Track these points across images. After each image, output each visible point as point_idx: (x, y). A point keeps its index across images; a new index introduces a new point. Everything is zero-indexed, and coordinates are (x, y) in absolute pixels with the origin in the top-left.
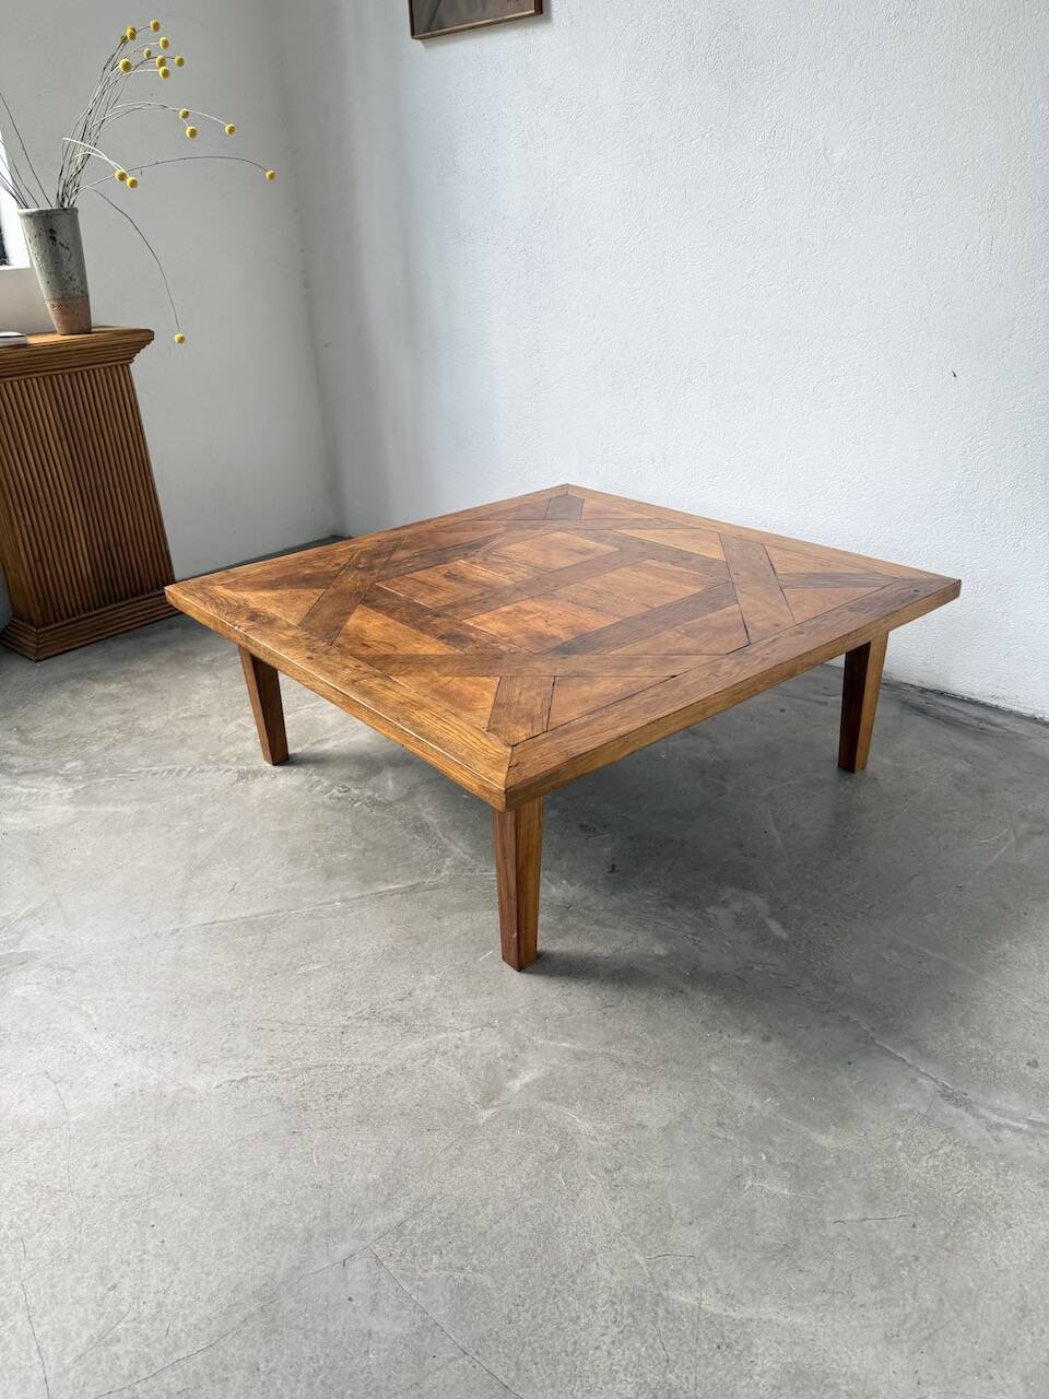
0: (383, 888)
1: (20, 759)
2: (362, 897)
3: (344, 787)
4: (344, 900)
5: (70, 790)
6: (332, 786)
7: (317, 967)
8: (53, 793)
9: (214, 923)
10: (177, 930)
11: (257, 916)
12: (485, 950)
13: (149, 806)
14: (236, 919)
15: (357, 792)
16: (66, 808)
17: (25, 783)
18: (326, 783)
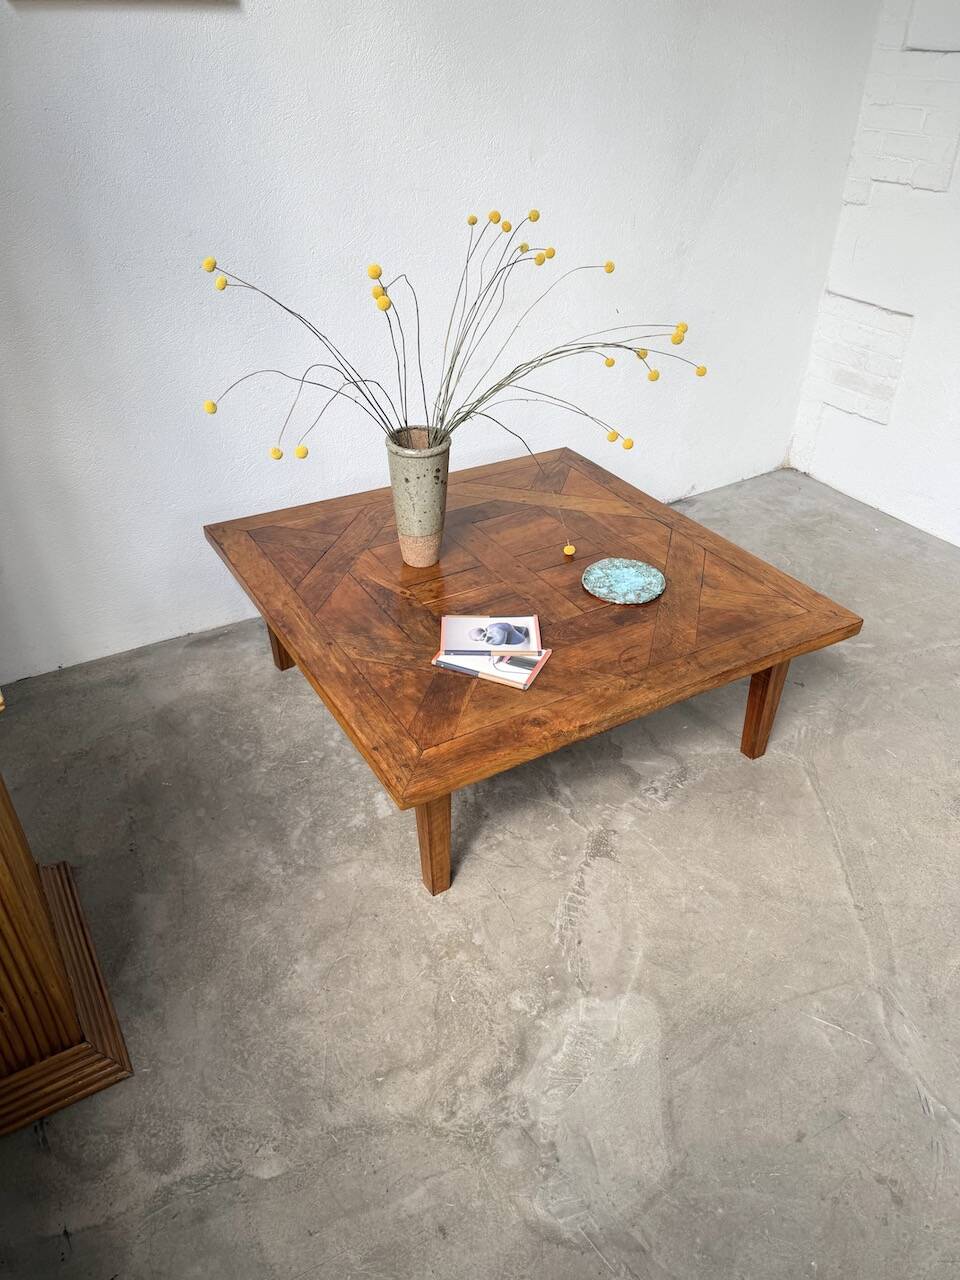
0: (810, 789)
1: (477, 1064)
2: (821, 800)
3: (647, 790)
4: (825, 809)
5: (582, 1001)
6: (641, 796)
7: (905, 831)
8: (583, 1017)
9: (849, 884)
10: (856, 907)
11: (841, 859)
12: (885, 753)
13: (640, 926)
14: (845, 871)
15: (657, 784)
16: (623, 1002)
17: (544, 1051)
18: (636, 799)
